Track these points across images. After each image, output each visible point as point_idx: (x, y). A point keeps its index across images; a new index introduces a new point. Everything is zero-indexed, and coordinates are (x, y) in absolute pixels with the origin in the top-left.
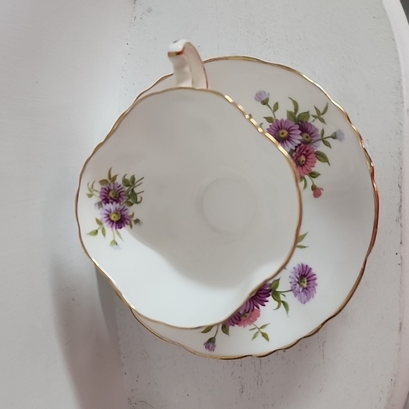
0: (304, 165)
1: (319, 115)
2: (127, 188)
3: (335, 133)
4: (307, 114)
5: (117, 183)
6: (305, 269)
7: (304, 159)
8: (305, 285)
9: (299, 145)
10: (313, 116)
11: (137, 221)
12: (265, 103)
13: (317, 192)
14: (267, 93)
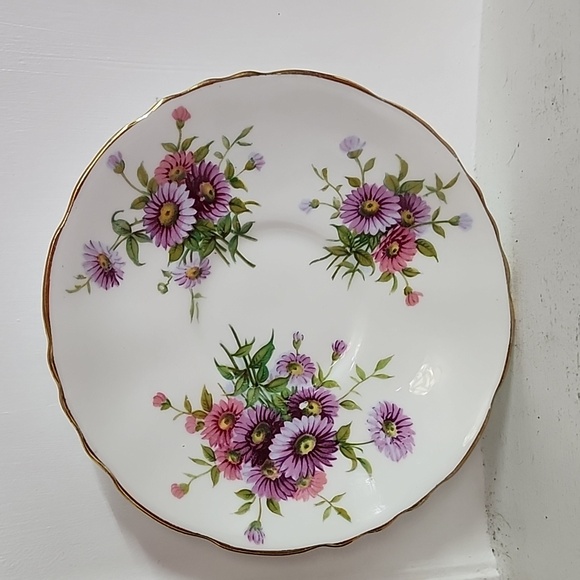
0: (395, 256)
1: (439, 189)
3: (459, 217)
4: (419, 184)
6: (390, 411)
7: (398, 248)
8: (394, 433)
9: (394, 226)
10: (429, 189)
12: (354, 155)
13: (411, 297)
14: (362, 142)
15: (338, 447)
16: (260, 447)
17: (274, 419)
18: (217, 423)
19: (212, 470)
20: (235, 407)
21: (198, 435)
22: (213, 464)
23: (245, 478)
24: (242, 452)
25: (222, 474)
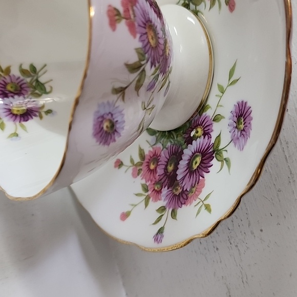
2: (28, 80)
5: (14, 76)
6: (241, 108)
8: (242, 126)
11: (49, 112)
15: (214, 155)
16: (172, 174)
17: (178, 151)
18: (148, 166)
19: (146, 198)
20: (157, 152)
21: (139, 178)
22: (147, 194)
23: (163, 198)
24: (163, 181)
25: (151, 199)
